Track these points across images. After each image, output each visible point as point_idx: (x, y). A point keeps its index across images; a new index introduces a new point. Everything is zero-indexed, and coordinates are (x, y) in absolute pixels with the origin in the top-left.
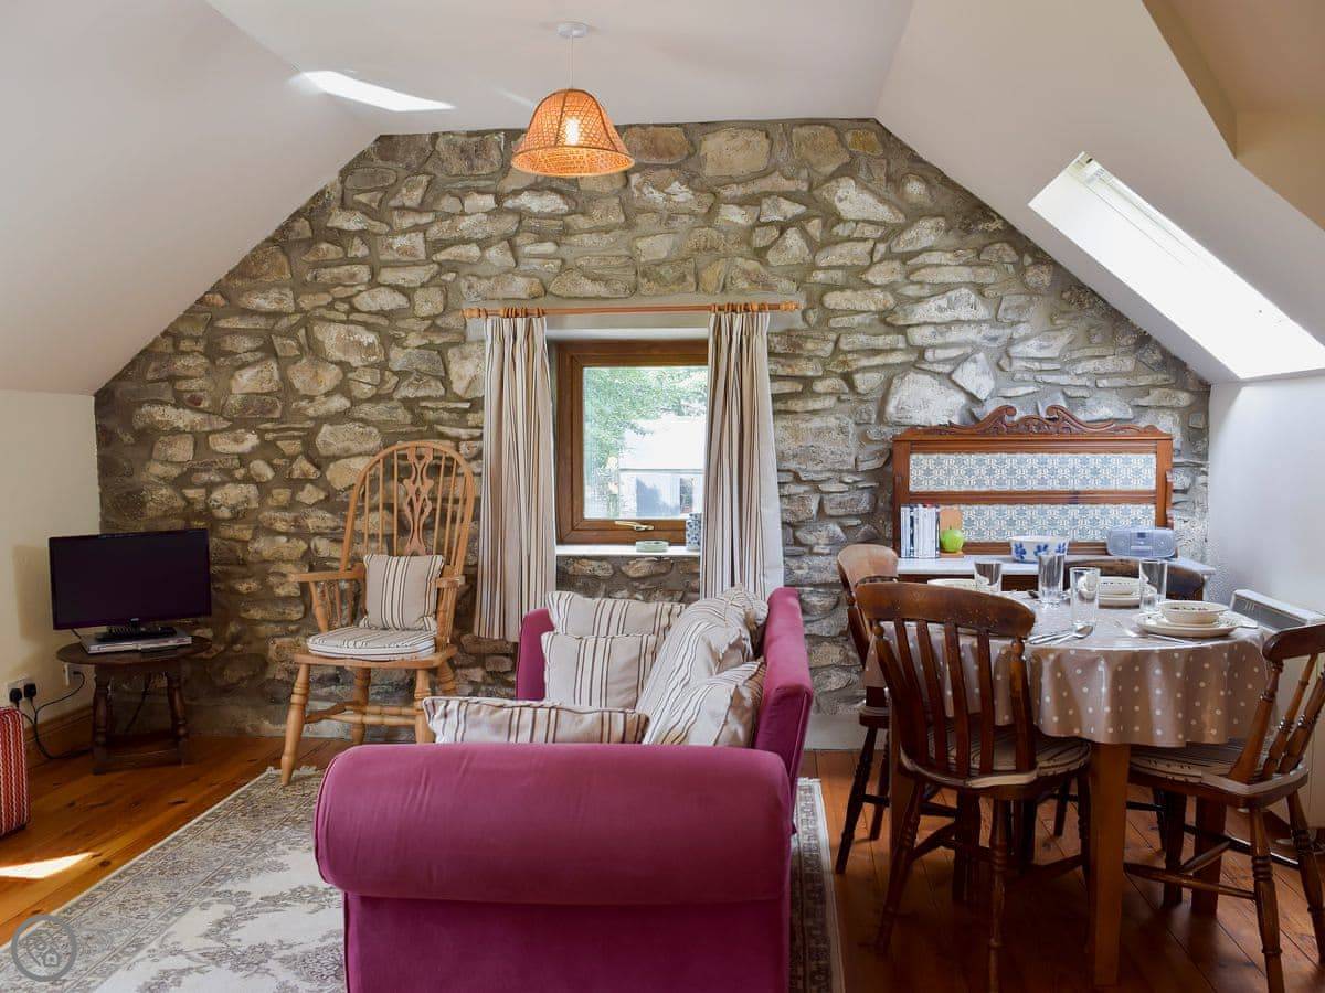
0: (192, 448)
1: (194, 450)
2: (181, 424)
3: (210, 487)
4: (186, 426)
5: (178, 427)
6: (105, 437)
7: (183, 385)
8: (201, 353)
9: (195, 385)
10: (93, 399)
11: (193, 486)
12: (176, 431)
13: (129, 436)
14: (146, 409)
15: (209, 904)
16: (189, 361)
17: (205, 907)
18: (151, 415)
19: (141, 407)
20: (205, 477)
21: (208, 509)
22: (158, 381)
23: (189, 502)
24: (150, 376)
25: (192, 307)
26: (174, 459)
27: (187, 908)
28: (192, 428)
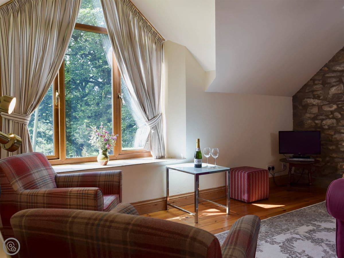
0: (317, 109)
1: (318, 110)
2: (315, 103)
3: (322, 120)
4: (316, 104)
5: (314, 104)
6: (295, 107)
7: (315, 93)
8: (320, 84)
9: (319, 92)
10: (292, 98)
11: (318, 120)
12: (313, 105)
13: (301, 107)
14: (306, 100)
15: (309, 225)
16: (318, 86)
17: (308, 226)
18: (307, 101)
19: (304, 99)
20: (321, 117)
21: (321, 126)
22: (309, 92)
23: (316, 124)
24: (307, 91)
25: (319, 72)
26: (313, 113)
27: (303, 225)
28: (318, 104)
